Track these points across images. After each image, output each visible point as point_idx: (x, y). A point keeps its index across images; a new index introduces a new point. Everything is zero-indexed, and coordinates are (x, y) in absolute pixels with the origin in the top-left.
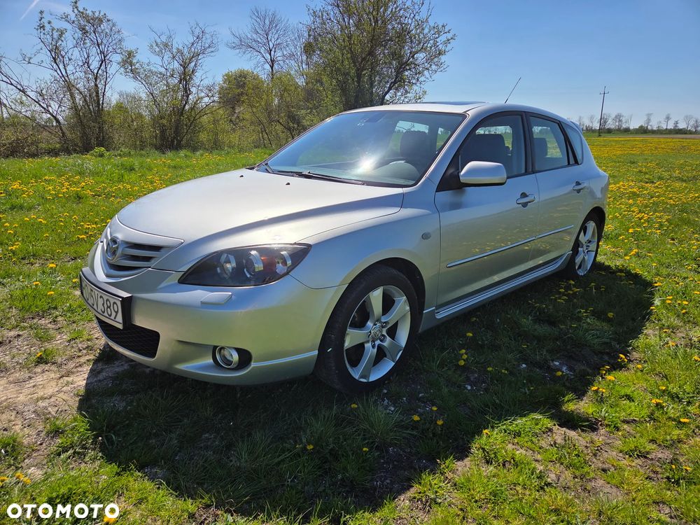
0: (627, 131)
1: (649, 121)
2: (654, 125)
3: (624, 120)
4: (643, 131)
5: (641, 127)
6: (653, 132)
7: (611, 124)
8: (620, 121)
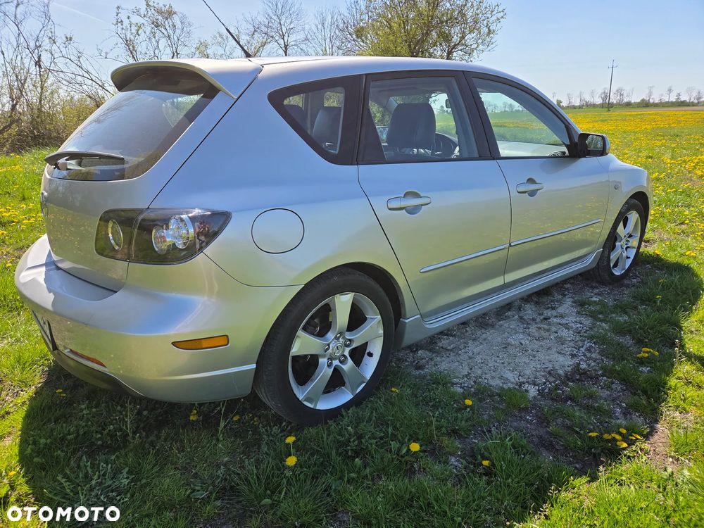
0: (628, 104)
1: (650, 94)
2: (655, 99)
3: (625, 95)
4: (645, 104)
5: (643, 100)
6: (655, 105)
7: (614, 99)
8: (621, 95)
